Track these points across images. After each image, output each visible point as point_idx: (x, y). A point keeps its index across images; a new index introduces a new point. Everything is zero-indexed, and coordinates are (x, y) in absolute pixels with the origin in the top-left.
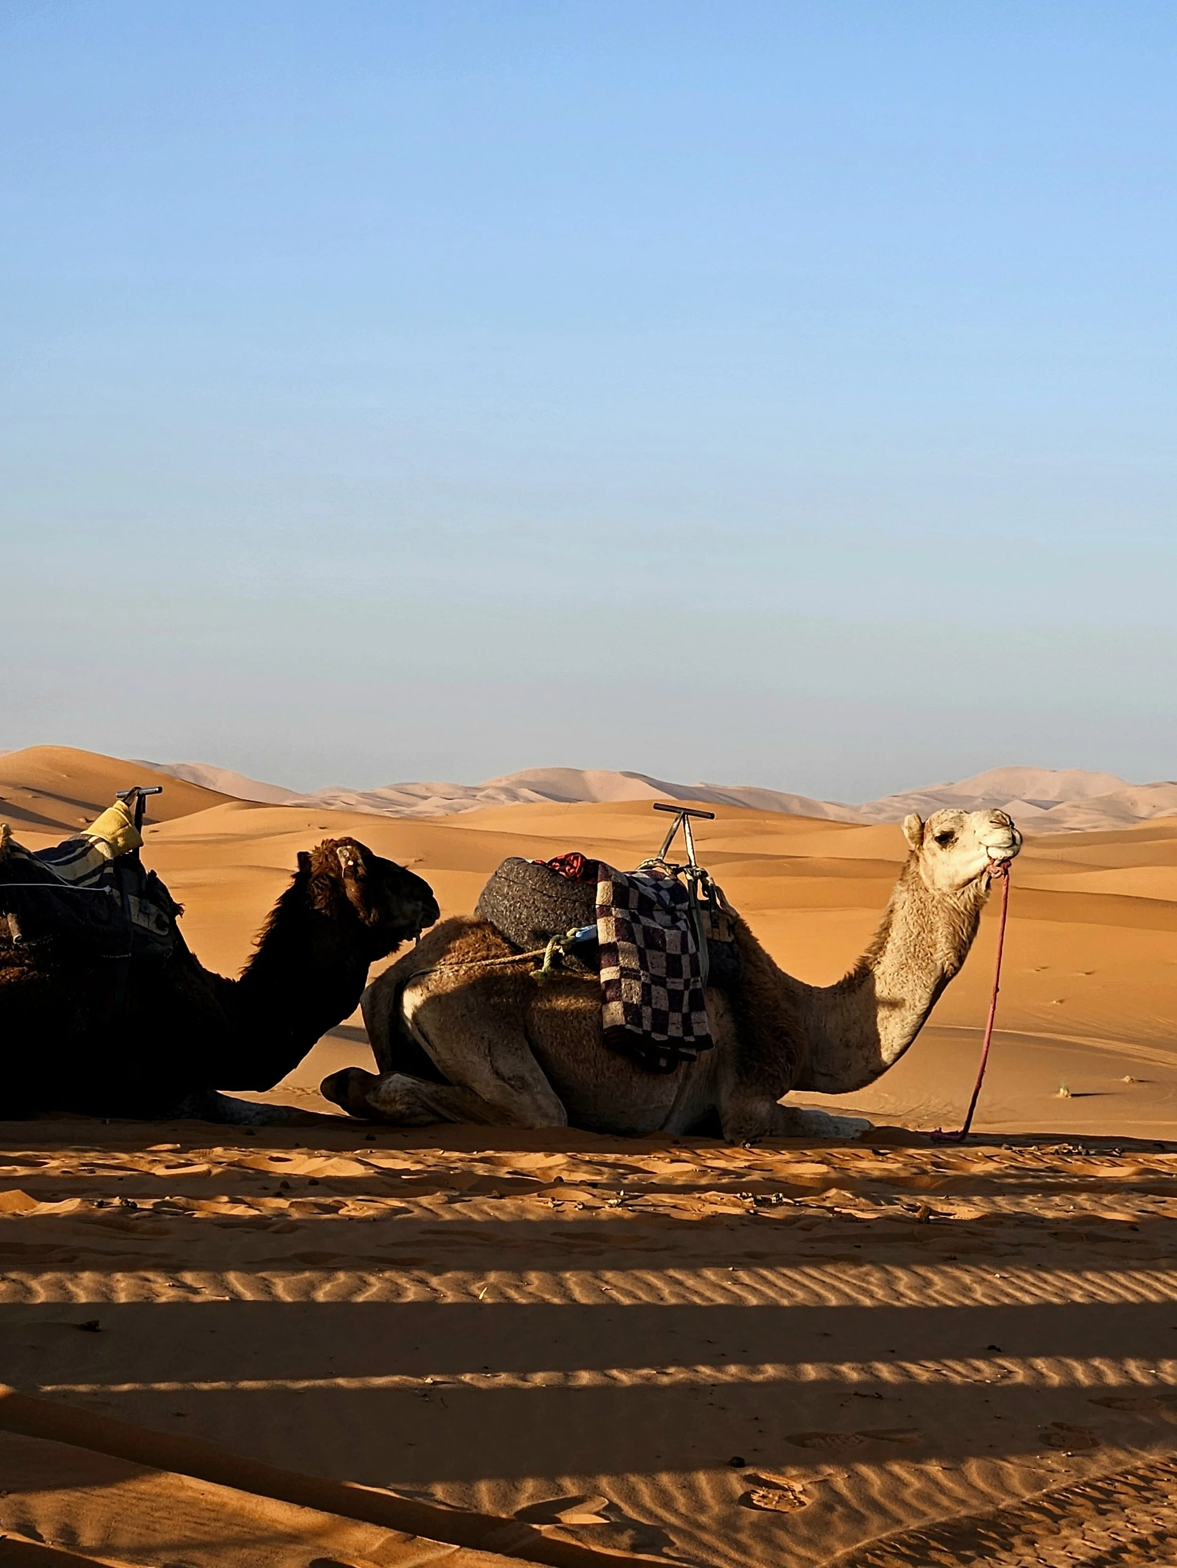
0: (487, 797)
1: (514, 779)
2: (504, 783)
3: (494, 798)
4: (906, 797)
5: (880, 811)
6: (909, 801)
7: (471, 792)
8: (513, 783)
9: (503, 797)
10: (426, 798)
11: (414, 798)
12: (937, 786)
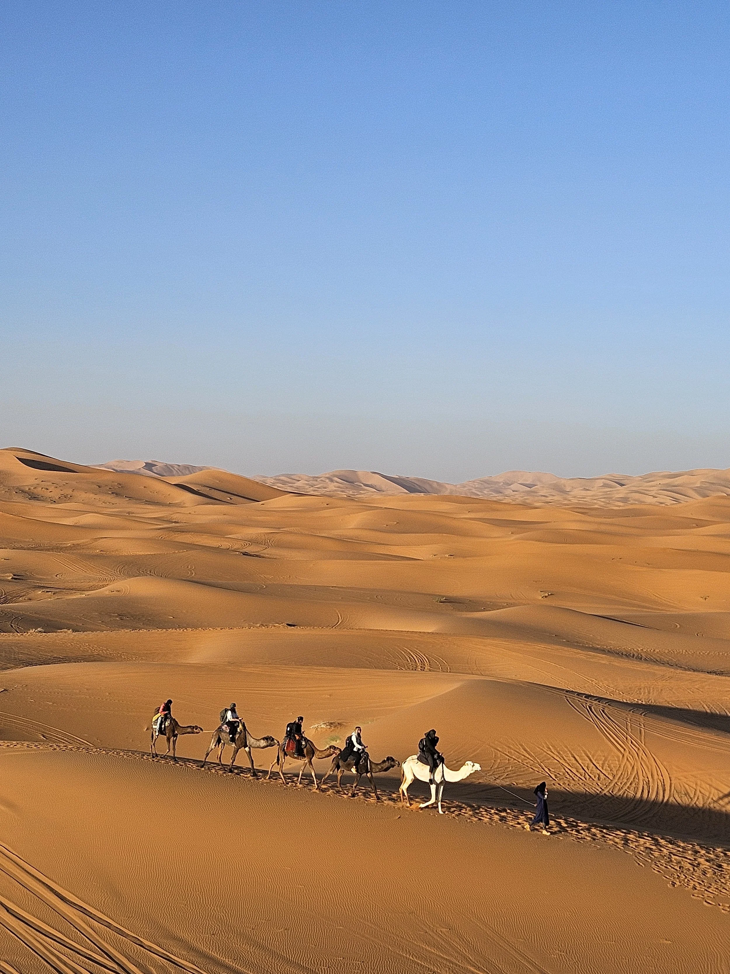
0: (322, 480)
1: (331, 474)
2: (327, 476)
3: (324, 481)
4: (474, 482)
5: (464, 487)
6: (475, 484)
7: (315, 478)
8: (331, 476)
9: (327, 481)
10: (299, 481)
11: (294, 481)
12: (486, 477)
